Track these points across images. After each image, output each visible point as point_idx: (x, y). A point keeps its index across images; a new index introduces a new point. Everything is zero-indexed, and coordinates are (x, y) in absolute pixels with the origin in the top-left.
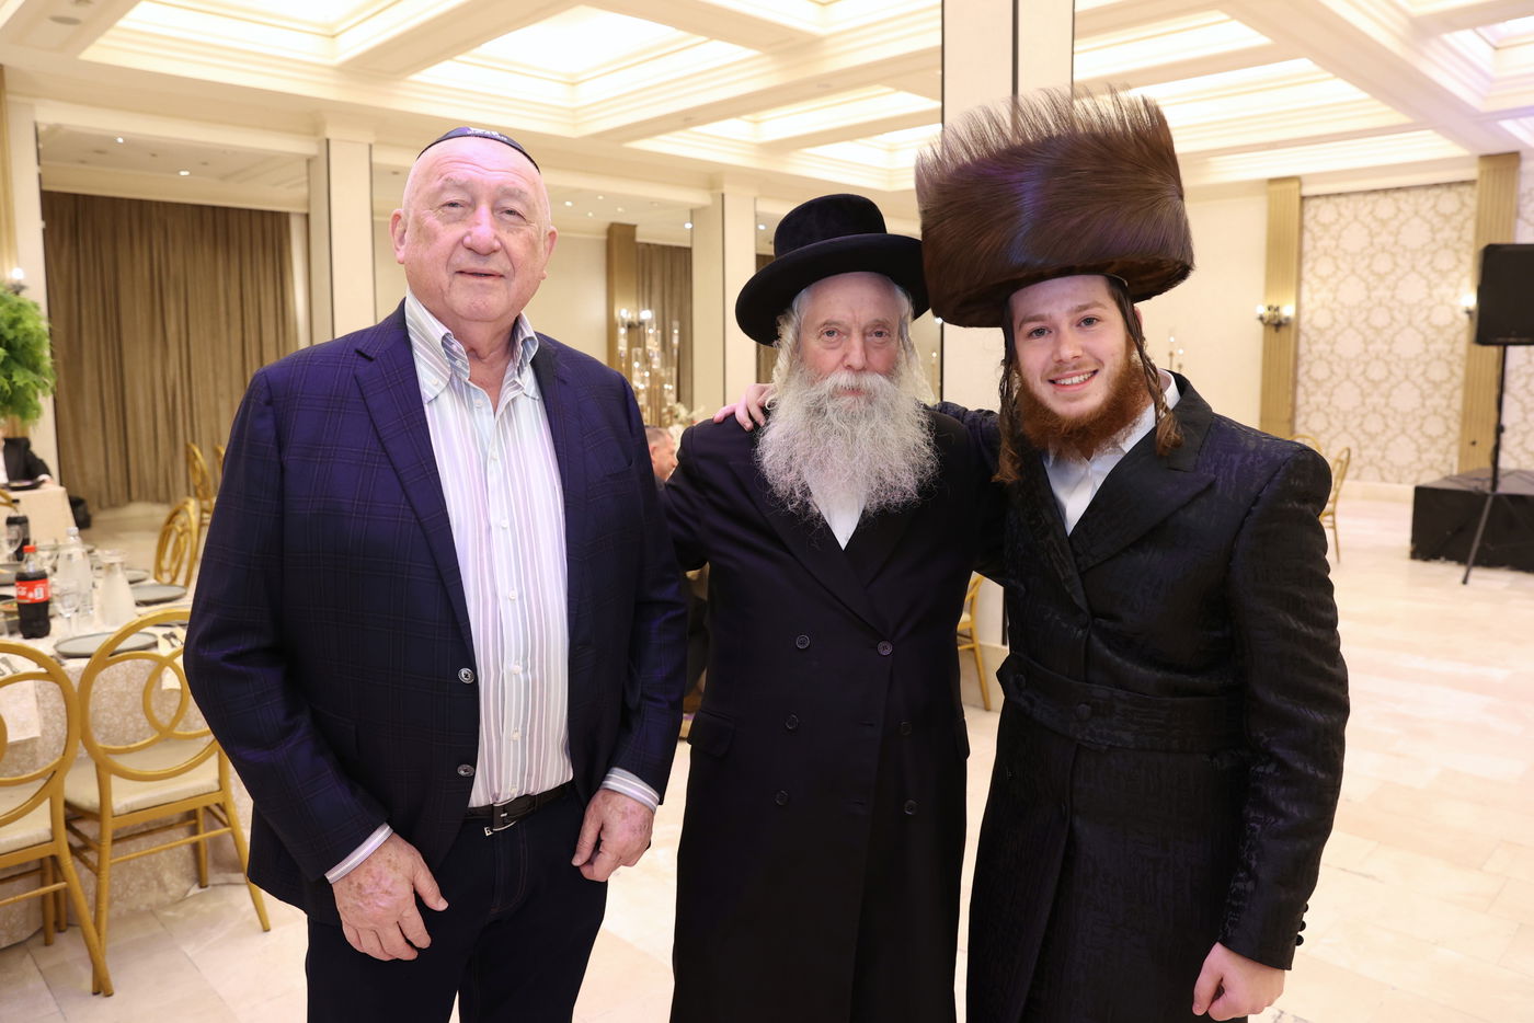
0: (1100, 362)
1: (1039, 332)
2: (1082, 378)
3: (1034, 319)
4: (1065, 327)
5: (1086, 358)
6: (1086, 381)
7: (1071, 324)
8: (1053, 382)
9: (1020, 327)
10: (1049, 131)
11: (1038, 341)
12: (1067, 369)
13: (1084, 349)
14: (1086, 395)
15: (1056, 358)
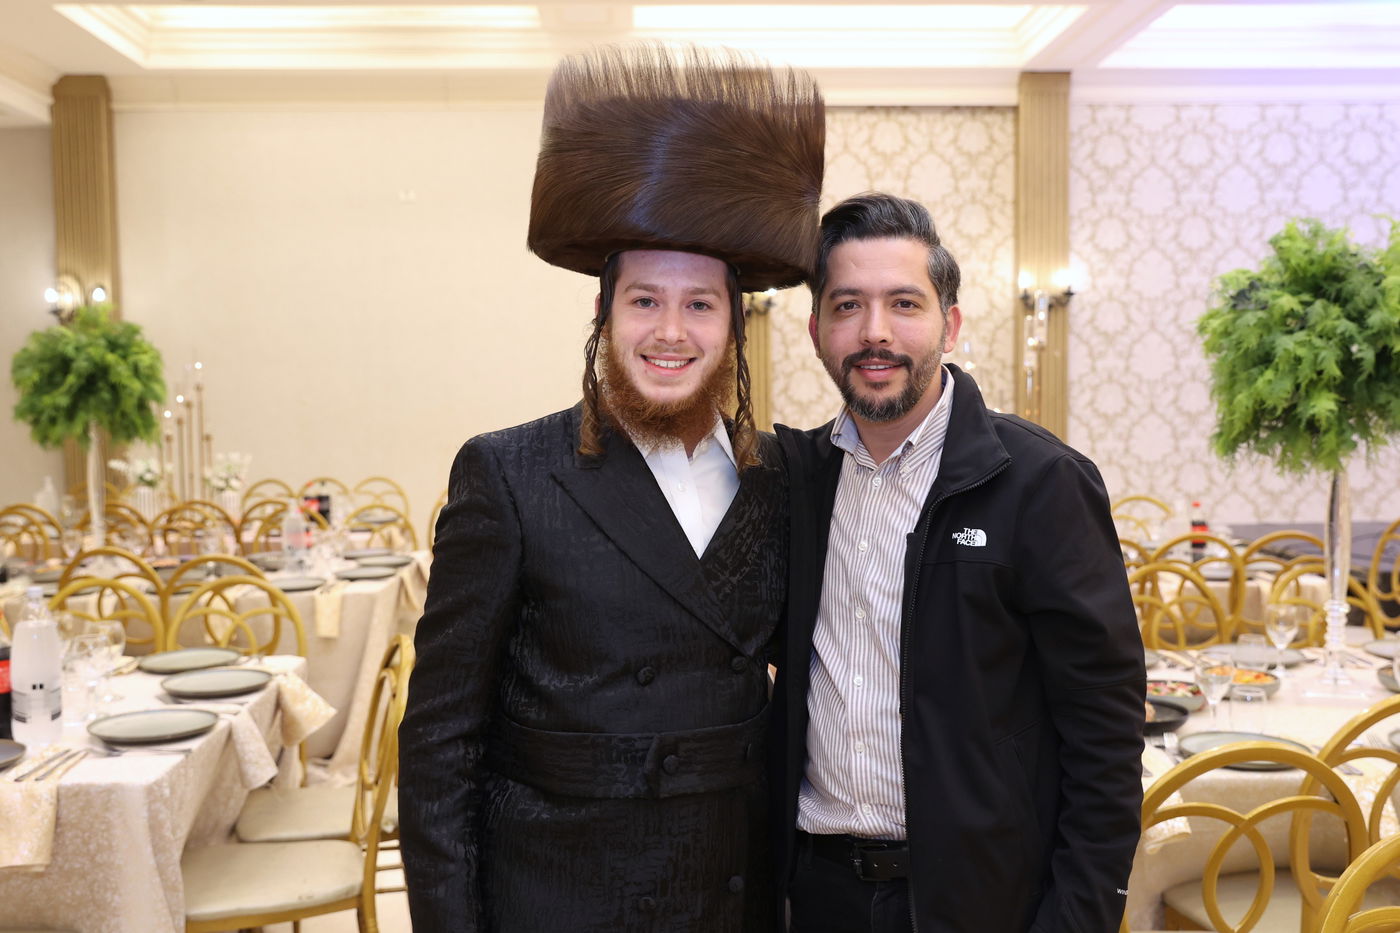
0: (701, 351)
1: (645, 302)
2: (678, 364)
3: (646, 288)
4: (673, 305)
5: (689, 344)
6: (682, 367)
7: (681, 304)
8: (644, 357)
9: (627, 290)
10: (720, 95)
11: (644, 311)
12: (667, 350)
13: (689, 333)
14: (678, 384)
15: (659, 335)
